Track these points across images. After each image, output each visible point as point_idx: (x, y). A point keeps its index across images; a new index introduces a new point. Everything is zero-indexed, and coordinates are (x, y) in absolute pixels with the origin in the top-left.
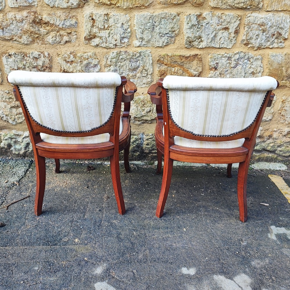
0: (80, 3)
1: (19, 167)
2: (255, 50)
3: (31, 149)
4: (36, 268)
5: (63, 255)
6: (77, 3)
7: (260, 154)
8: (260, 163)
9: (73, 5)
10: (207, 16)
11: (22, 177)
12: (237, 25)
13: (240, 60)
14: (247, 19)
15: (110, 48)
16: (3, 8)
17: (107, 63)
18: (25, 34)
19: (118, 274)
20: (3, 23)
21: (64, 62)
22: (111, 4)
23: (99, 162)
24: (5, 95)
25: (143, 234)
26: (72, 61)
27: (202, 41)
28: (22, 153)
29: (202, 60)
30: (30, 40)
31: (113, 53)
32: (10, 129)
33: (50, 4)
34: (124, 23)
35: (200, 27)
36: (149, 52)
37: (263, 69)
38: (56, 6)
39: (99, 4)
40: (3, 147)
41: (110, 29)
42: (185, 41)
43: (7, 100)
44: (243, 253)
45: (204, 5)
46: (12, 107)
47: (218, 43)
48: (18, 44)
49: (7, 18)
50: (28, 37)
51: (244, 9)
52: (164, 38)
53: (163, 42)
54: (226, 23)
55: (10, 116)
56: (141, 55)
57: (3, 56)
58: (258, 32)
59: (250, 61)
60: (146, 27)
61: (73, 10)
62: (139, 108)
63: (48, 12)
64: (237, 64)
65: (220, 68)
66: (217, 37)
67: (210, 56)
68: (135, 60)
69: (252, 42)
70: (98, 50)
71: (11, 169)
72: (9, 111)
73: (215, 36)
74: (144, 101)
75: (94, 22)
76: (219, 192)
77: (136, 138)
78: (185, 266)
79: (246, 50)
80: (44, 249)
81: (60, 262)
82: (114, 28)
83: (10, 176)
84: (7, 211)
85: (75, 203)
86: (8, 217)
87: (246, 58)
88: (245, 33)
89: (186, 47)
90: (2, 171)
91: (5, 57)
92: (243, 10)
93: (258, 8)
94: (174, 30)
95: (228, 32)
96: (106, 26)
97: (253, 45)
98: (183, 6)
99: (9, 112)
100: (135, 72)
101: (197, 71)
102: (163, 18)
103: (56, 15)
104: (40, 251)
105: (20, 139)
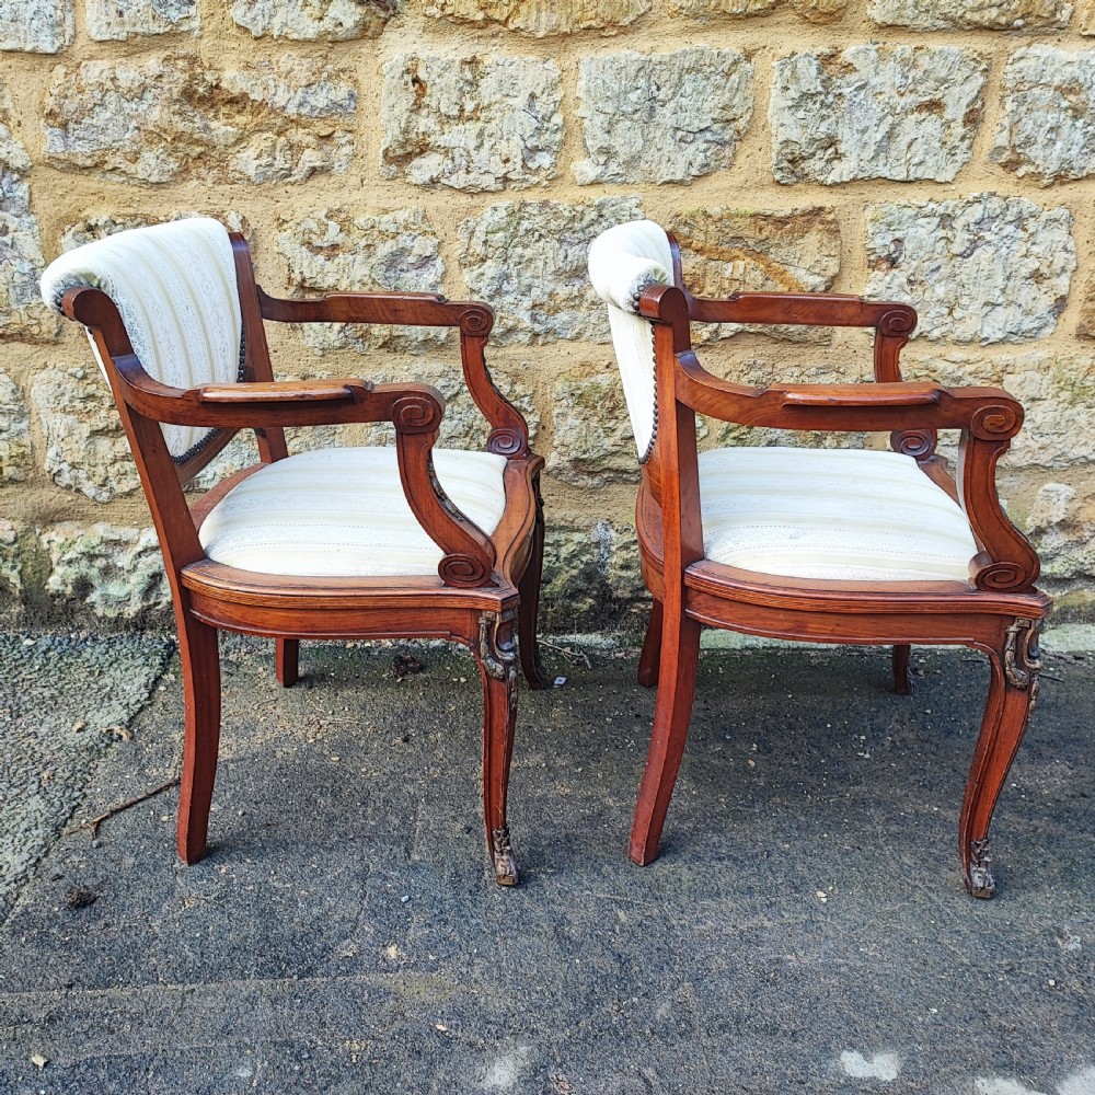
0: (368, 18)
1: (123, 667)
2: (1046, 187)
3: (169, 598)
4: (245, 1073)
5: (345, 1014)
6: (357, 18)
7: (1066, 591)
8: (1066, 627)
9: (339, 29)
10: (861, 58)
11: (139, 705)
12: (976, 93)
13: (985, 227)
14: (1014, 67)
15: (484, 191)
16: (67, 43)
17: (471, 251)
18: (151, 143)
19: (584, 1087)
20: (67, 101)
21: (304, 248)
22: (489, 21)
23: (437, 643)
24: (71, 384)
25: (658, 920)
26: (335, 247)
27: (838, 156)
28: (132, 614)
29: (838, 231)
30: (171, 166)
31: (495, 209)
32: (86, 520)
33: (249, 27)
34: (538, 93)
35: (832, 103)
36: (634, 202)
37: (1077, 259)
38: (276, 33)
39: (443, 21)
40: (58, 591)
41: (483, 116)
42: (775, 157)
43: (79, 405)
44: (1075, 984)
45: (848, 16)
46: (95, 433)
47: (903, 161)
48: (122, 183)
49: (82, 83)
50: (162, 156)
51: (999, 30)
52: (692, 147)
53: (691, 164)
54: (931, 84)
55: (86, 467)
56: (601, 216)
57: (64, 234)
58: (1055, 115)
59: (1026, 230)
60: (624, 108)
61: (340, 48)
62: (594, 422)
63: (242, 57)
64: (975, 241)
65: (908, 260)
66: (898, 139)
67: (869, 214)
68: (581, 235)
69: (1032, 154)
70: (437, 201)
71: (92, 679)
72: (83, 447)
73: (890, 135)
74: (613, 396)
75: (420, 92)
76: (927, 745)
77: (580, 543)
78: (852, 1046)
79: (1009, 186)
80: (265, 990)
81: (339, 1044)
82: (499, 114)
83: (90, 705)
84: (95, 843)
85: (363, 803)
86: (103, 866)
87: (1009, 218)
88: (1006, 122)
89: (778, 182)
90: (60, 685)
91: (74, 235)
92: (996, 34)
93: (1053, 23)
94: (730, 116)
95: (939, 120)
96: (469, 106)
97: (1038, 166)
98: (765, 21)
99: (82, 454)
100: (578, 283)
101: (819, 274)
102: (689, 71)
103: (275, 67)
104: (252, 1000)
105: (123, 560)
